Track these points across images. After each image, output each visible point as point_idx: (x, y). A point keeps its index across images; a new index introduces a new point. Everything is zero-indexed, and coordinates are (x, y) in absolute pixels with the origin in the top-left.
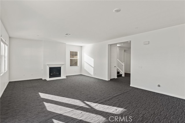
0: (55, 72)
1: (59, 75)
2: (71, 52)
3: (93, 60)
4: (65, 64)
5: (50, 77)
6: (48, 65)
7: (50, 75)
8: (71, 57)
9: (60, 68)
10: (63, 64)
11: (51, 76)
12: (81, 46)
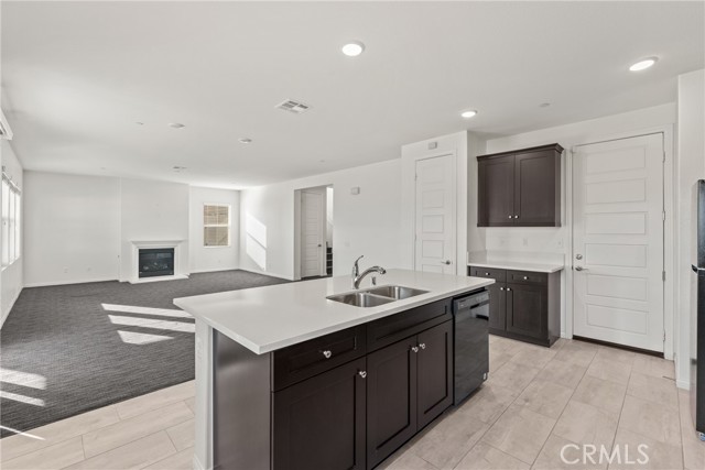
0: (156, 261)
1: (170, 271)
2: (205, 207)
3: (264, 228)
4: (187, 241)
5: (140, 276)
6: (135, 243)
7: (141, 269)
8: (205, 222)
9: (171, 251)
10: (180, 242)
11: (143, 273)
12: (239, 192)
